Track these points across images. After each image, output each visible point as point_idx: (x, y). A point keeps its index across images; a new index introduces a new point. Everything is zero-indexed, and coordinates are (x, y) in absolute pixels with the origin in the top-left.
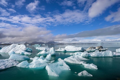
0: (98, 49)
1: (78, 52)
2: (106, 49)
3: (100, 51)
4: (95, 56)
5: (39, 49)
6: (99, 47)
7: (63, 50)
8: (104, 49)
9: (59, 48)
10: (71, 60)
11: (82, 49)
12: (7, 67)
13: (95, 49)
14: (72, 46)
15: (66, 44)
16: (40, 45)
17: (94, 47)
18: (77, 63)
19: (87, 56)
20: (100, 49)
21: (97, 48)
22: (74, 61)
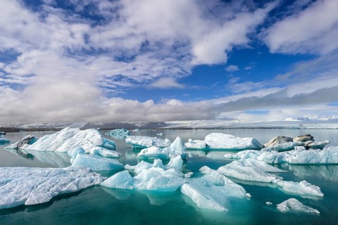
0: (300, 142)
1: (248, 151)
2: (324, 142)
3: (307, 148)
4: (300, 162)
5: (134, 142)
6: (303, 138)
7: (199, 144)
8: (320, 143)
9: (190, 140)
10: (238, 170)
11: (255, 142)
12: (81, 187)
13: (291, 144)
14: (225, 135)
15: (197, 129)
16: (127, 132)
17: (286, 136)
18: (260, 180)
19: (276, 162)
20: (306, 143)
21: (296, 140)
22: (249, 174)
